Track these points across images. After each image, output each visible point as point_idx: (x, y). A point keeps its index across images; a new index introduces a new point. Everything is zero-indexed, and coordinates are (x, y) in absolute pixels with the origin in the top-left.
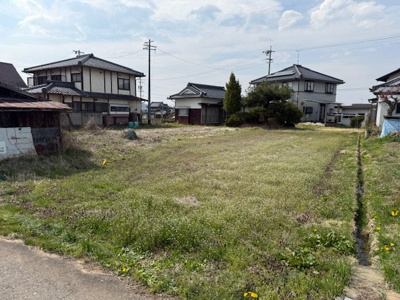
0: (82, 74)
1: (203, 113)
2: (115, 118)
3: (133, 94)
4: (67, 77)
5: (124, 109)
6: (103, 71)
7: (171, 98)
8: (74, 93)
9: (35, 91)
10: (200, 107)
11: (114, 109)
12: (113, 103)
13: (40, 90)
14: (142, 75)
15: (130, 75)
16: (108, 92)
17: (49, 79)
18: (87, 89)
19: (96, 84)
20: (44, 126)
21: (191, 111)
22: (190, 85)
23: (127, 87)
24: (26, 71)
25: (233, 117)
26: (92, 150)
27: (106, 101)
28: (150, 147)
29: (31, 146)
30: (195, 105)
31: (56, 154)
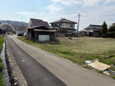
0: (61, 24)
1: (94, 33)
2: (68, 34)
3: (74, 28)
4: (58, 25)
5: (71, 32)
6: (67, 23)
7: (84, 29)
8: (59, 28)
9: (51, 28)
10: (93, 32)
11: (68, 32)
12: (68, 31)
13: (52, 28)
14: (76, 23)
15: (73, 23)
16: (67, 28)
17: (54, 25)
18: (62, 27)
19: (65, 26)
20: (51, 35)
21: (90, 33)
22: (90, 25)
23: (72, 26)
24: (50, 23)
25: (104, 35)
26: (60, 40)
27: (67, 30)
28: (74, 41)
29: (49, 39)
30: (92, 31)
31: (53, 41)
